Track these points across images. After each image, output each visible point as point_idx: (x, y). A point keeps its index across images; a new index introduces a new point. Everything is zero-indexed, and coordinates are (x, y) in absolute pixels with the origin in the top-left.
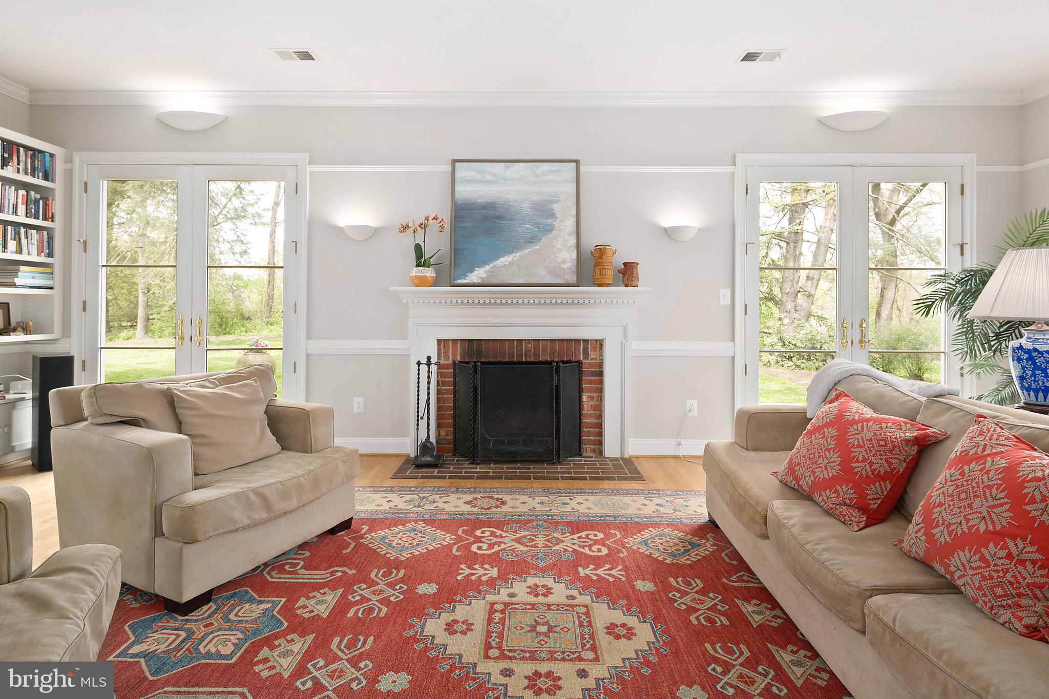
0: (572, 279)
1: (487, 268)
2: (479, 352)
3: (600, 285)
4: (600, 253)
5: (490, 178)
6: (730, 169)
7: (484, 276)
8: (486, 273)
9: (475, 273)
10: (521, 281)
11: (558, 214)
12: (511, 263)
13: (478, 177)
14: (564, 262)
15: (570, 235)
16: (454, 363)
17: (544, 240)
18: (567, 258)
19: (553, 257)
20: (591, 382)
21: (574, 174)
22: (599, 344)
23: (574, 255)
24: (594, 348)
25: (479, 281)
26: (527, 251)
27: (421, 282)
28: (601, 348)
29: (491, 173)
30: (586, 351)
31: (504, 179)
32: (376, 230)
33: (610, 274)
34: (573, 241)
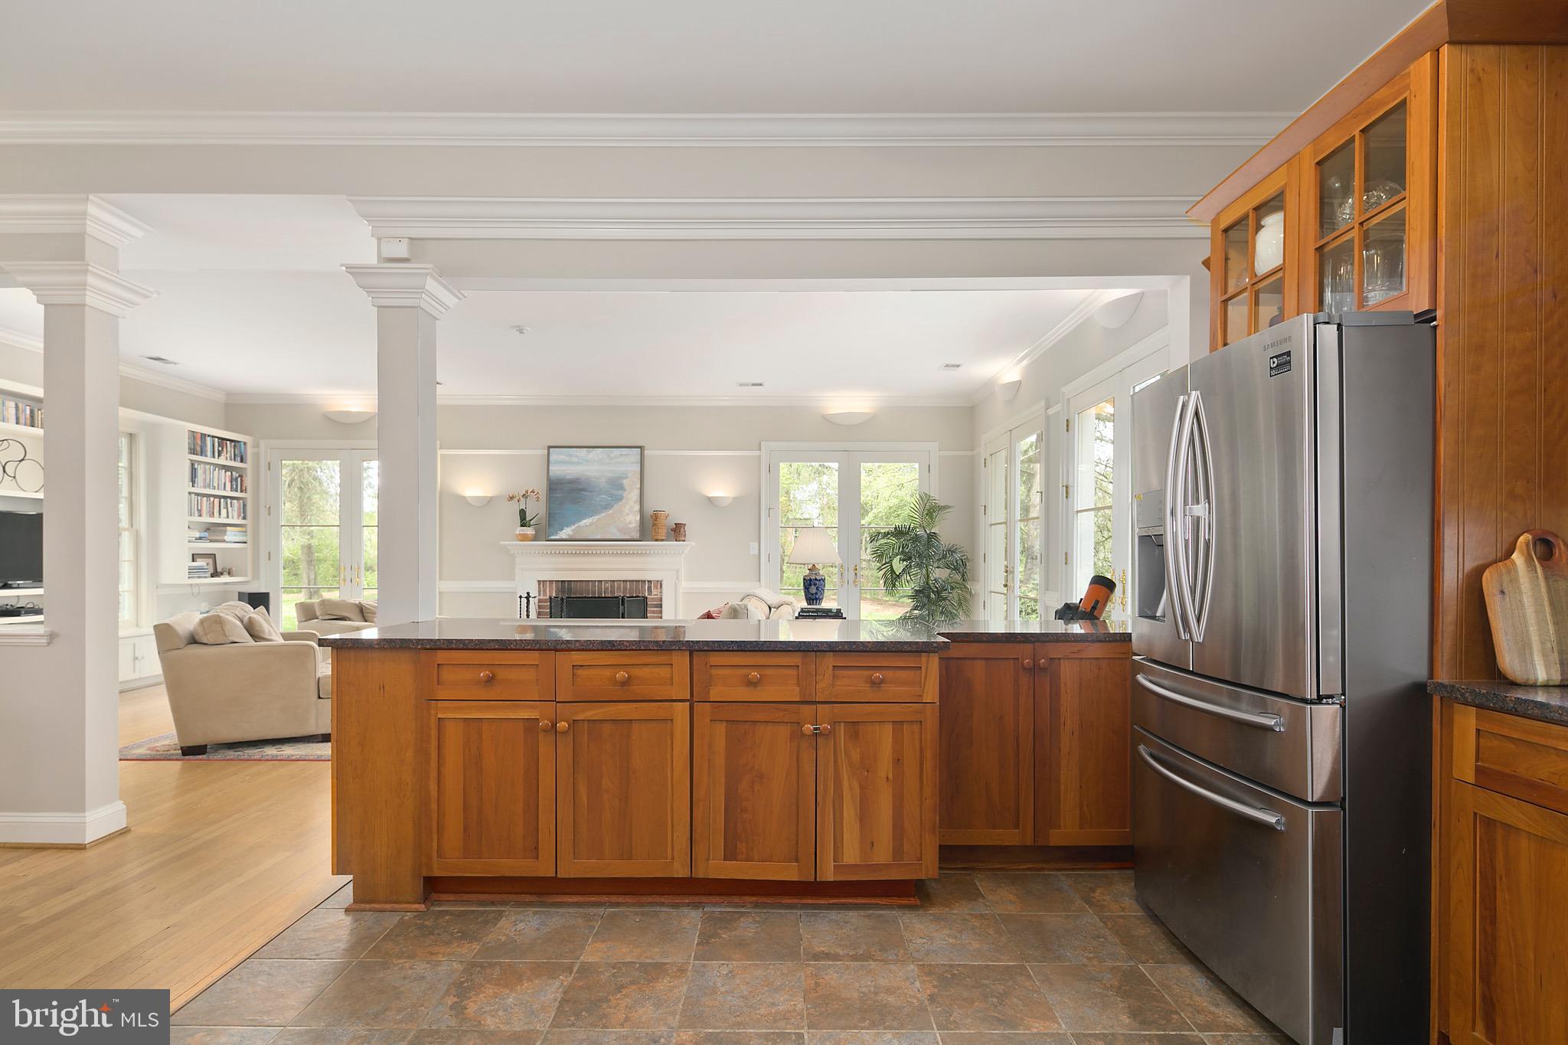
0: (636, 535)
1: (573, 527)
2: (570, 589)
3: (657, 540)
4: (656, 516)
5: (575, 460)
6: (756, 453)
7: (571, 533)
8: (572, 530)
9: (564, 531)
10: (598, 537)
11: (626, 488)
12: (591, 524)
13: (567, 459)
14: (630, 523)
15: (635, 503)
16: (550, 598)
17: (616, 507)
18: (632, 519)
19: (622, 519)
20: (654, 612)
21: (639, 457)
22: (660, 584)
23: (638, 518)
24: (656, 587)
25: (567, 537)
26: (603, 515)
27: (524, 538)
28: (661, 587)
29: (576, 456)
30: (650, 588)
31: (587, 461)
32: (491, 498)
33: (663, 533)
34: (637, 507)
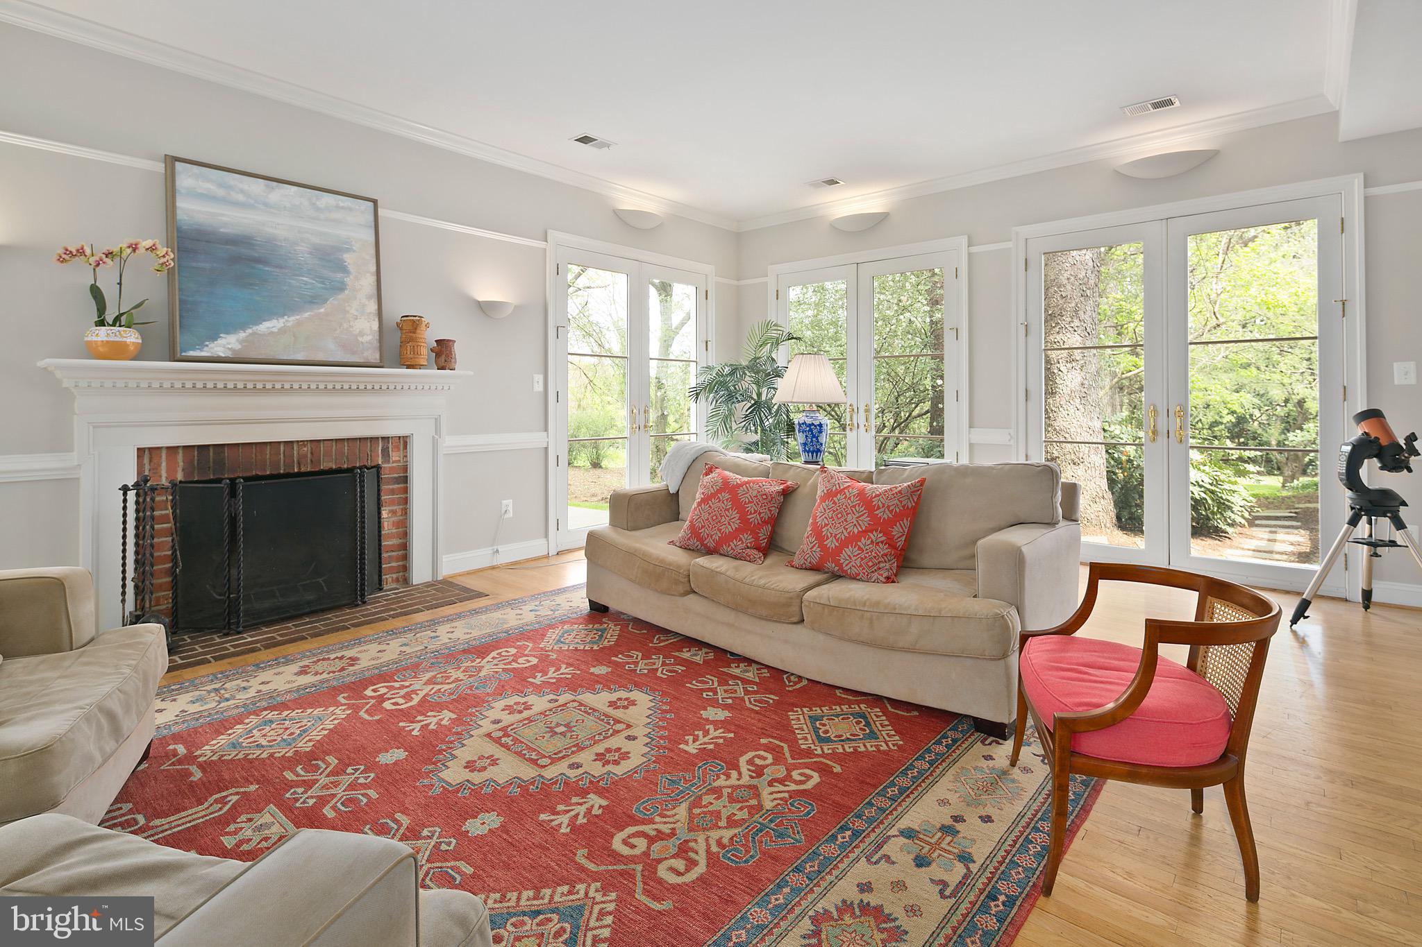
0: (374, 357)
1: (242, 335)
2: (220, 463)
3: (409, 367)
4: (410, 326)
5: (241, 198)
6: (541, 244)
7: (238, 347)
8: (240, 342)
9: (220, 341)
10: (300, 357)
11: (351, 268)
12: (283, 331)
13: (220, 192)
14: (361, 334)
15: (369, 298)
16: (174, 485)
17: (332, 302)
18: (366, 328)
19: (345, 326)
20: (392, 492)
21: (372, 218)
22: (404, 442)
23: (375, 325)
24: (398, 448)
25: (229, 354)
26: (307, 315)
27: (111, 351)
28: (405, 447)
29: (242, 191)
30: (385, 452)
31: (266, 205)
33: (425, 354)
34: (372, 307)
